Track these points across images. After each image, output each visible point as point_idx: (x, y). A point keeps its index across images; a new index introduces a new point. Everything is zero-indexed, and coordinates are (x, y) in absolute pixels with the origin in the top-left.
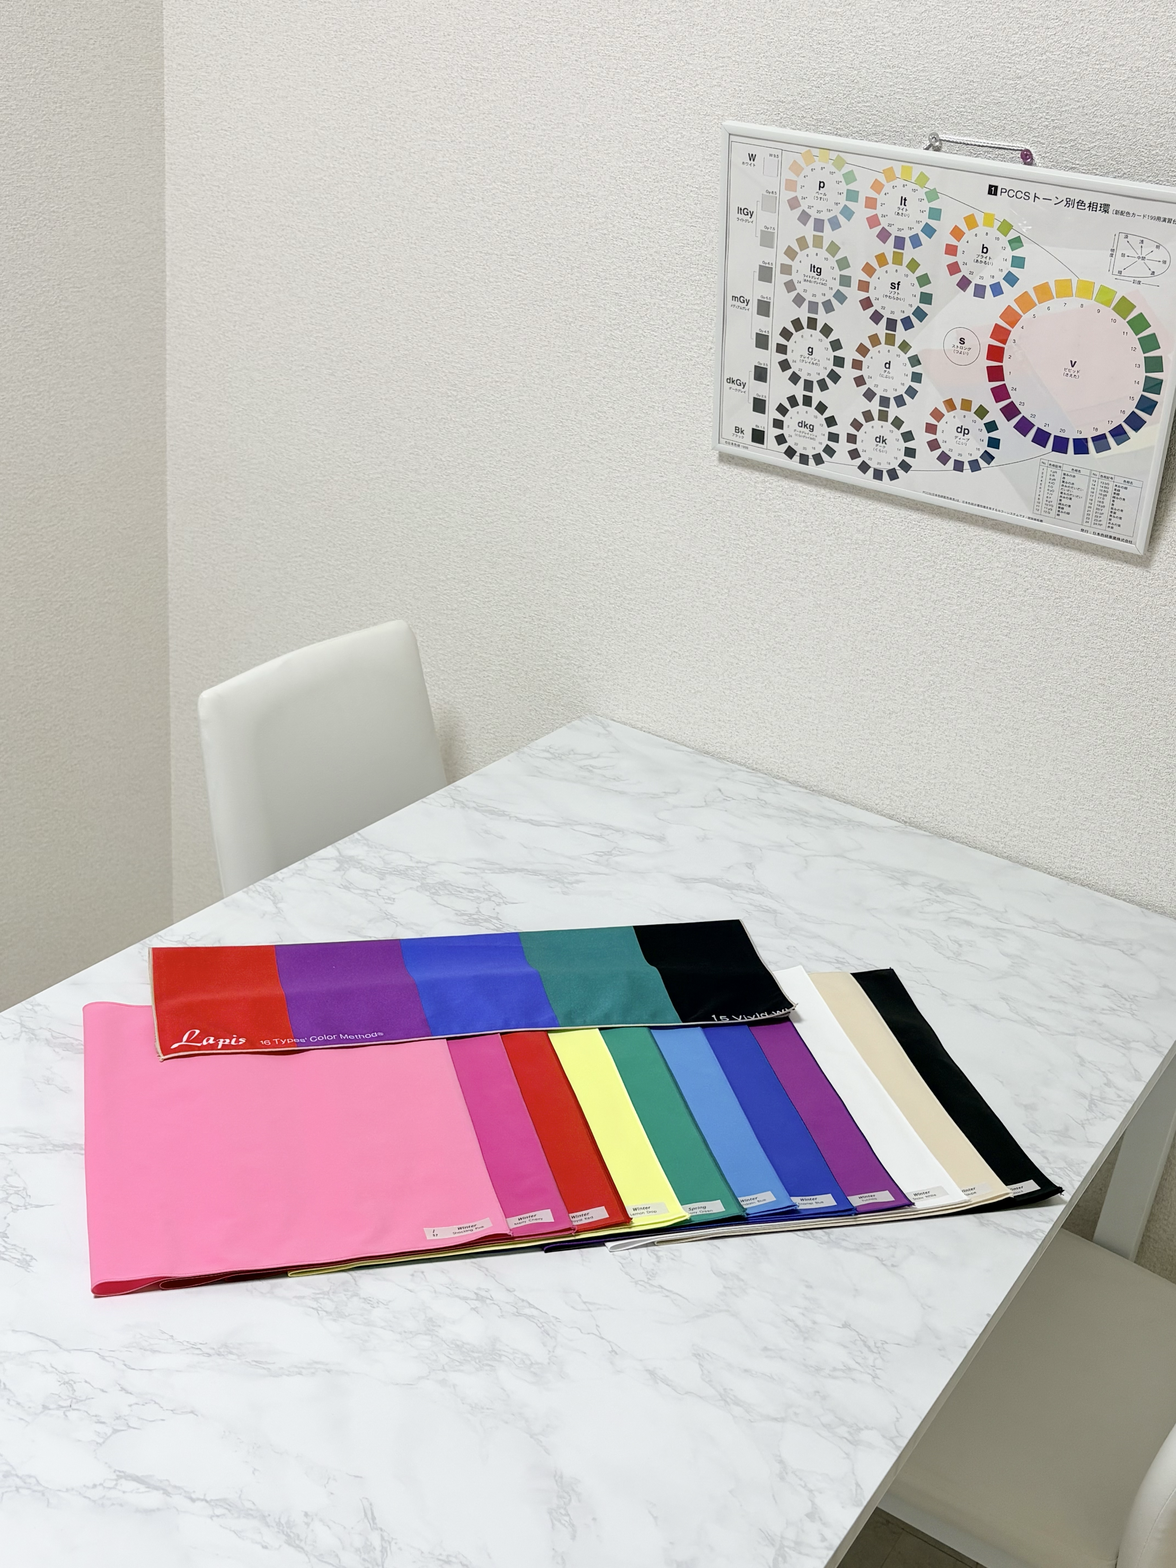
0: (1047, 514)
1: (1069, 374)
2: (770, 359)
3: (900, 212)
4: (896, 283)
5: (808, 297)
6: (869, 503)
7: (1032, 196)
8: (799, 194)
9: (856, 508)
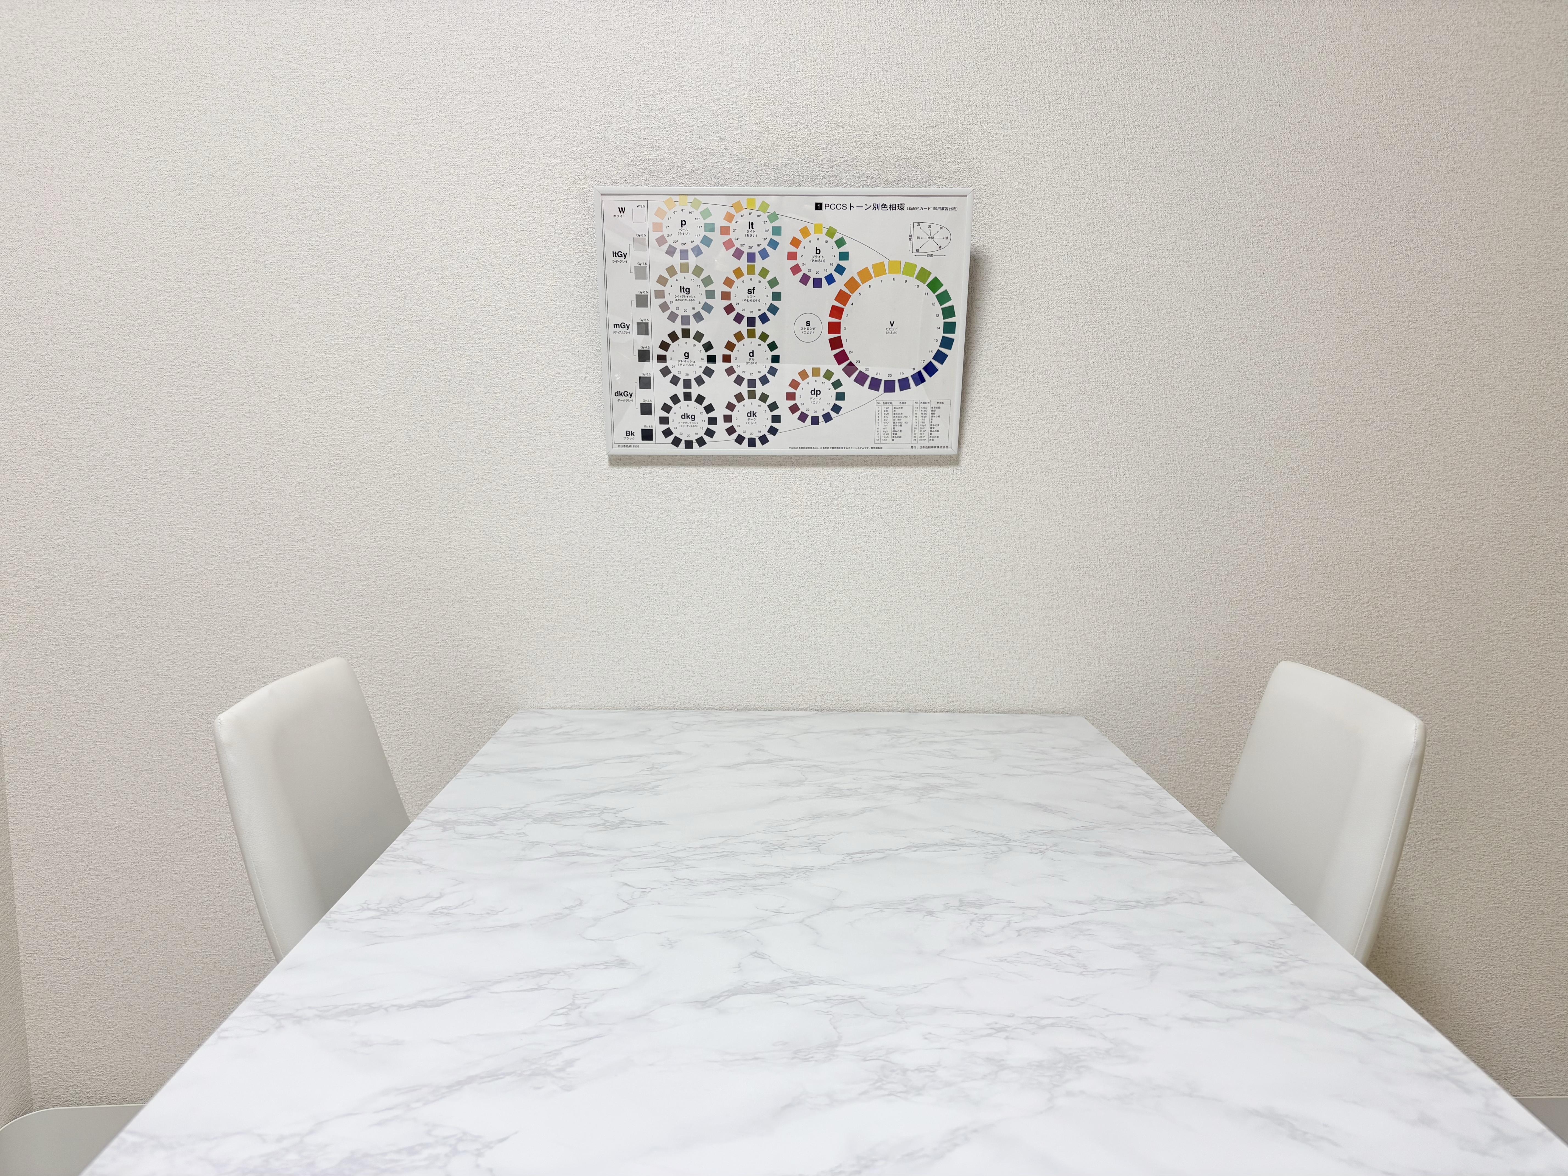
0: (885, 442)
1: (890, 332)
2: (652, 368)
3: (749, 234)
4: (752, 289)
5: (681, 313)
6: (742, 469)
7: (848, 207)
8: (665, 232)
9: (731, 475)
